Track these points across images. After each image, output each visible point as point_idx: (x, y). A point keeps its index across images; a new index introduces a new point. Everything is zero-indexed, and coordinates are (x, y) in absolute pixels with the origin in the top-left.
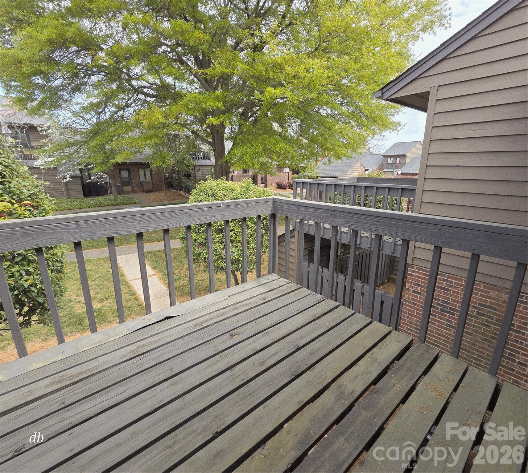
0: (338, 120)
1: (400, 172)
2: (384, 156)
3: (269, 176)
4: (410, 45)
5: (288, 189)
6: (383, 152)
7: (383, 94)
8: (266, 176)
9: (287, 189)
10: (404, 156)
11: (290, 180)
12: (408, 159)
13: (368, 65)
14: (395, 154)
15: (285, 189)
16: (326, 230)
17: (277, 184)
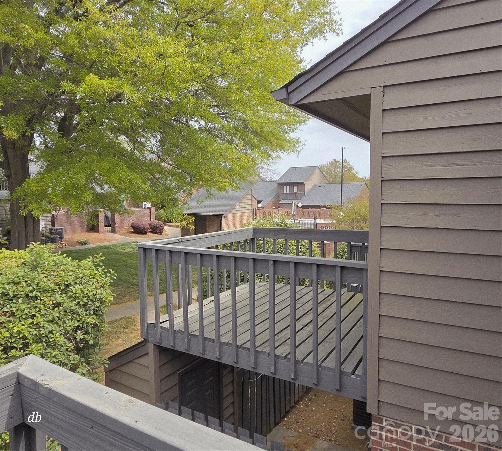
0: (217, 136)
1: (300, 205)
2: (279, 184)
3: (117, 216)
4: (298, 50)
5: (151, 234)
6: (276, 178)
7: (289, 94)
8: (113, 216)
9: (149, 234)
10: (301, 184)
11: (153, 219)
12: (308, 187)
13: (253, 62)
14: (291, 182)
15: (146, 233)
16: (208, 343)
17: (133, 227)
